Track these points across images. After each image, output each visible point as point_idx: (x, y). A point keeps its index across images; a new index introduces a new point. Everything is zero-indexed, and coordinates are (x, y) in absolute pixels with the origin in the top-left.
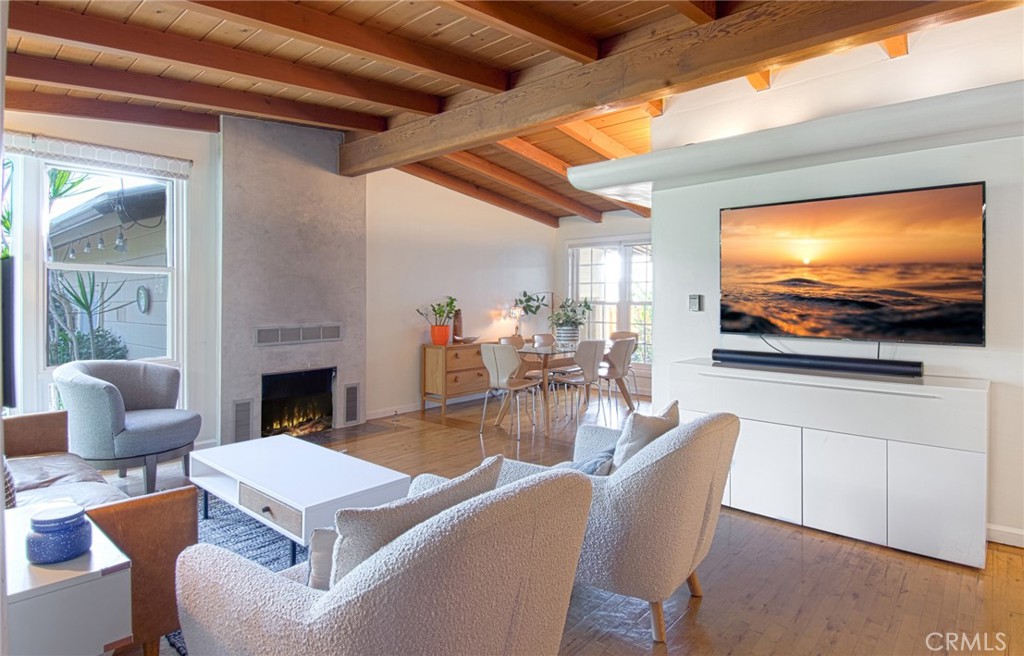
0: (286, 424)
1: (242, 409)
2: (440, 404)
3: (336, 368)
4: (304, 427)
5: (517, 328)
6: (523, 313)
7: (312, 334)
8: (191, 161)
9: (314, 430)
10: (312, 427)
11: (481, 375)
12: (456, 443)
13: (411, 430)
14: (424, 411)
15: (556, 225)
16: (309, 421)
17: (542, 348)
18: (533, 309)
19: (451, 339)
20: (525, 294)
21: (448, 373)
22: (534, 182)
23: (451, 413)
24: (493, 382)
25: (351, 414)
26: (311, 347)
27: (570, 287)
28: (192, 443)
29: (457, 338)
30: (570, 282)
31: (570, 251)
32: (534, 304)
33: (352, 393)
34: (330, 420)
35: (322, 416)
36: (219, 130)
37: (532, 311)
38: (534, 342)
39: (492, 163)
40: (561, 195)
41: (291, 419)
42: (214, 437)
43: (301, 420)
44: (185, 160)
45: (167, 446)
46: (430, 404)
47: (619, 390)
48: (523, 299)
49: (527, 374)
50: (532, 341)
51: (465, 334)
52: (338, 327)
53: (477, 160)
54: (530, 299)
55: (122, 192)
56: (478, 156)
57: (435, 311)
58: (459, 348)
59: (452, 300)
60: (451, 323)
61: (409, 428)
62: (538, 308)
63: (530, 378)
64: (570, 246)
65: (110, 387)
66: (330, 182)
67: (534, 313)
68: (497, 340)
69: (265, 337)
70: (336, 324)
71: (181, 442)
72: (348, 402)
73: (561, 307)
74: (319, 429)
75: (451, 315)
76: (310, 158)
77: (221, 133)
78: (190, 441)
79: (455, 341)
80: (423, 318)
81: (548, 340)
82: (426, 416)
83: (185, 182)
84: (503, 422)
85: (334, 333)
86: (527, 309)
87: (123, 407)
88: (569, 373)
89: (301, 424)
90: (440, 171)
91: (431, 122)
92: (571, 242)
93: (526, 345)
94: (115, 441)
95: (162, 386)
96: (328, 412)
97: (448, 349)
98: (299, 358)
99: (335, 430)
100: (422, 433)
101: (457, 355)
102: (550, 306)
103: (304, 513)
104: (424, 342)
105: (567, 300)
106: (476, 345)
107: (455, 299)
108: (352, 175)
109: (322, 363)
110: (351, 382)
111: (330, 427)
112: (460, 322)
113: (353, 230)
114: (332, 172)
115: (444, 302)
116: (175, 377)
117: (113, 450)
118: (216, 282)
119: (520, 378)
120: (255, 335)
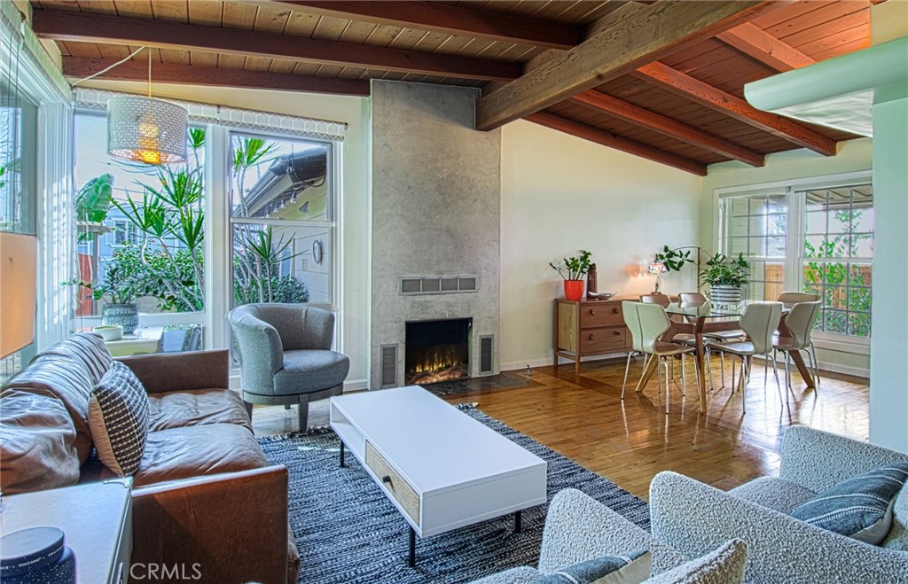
0: (427, 368)
1: (388, 352)
2: (574, 361)
3: (471, 318)
4: (443, 373)
5: (657, 285)
6: (664, 269)
7: (450, 285)
8: (346, 124)
9: (452, 376)
10: (450, 373)
11: (618, 334)
12: (593, 408)
13: (544, 387)
14: (556, 367)
15: (704, 173)
16: (447, 367)
17: (690, 308)
18: (676, 265)
19: (585, 295)
20: (666, 249)
21: (581, 330)
22: (682, 123)
23: (585, 372)
24: (637, 344)
25: (486, 364)
26: (449, 298)
27: (720, 241)
28: (342, 383)
29: (591, 293)
30: (720, 236)
31: (721, 201)
32: (676, 259)
33: (487, 343)
34: (466, 368)
35: (459, 363)
36: (369, 94)
37: (674, 267)
38: (681, 302)
39: (633, 104)
40: (714, 136)
41: (431, 364)
42: (366, 377)
43: (440, 365)
44: (341, 123)
45: (317, 386)
46: (563, 361)
47: (792, 362)
48: (664, 254)
49: (675, 338)
50: (678, 299)
51: (600, 291)
52: (474, 279)
53: (617, 102)
54: (672, 254)
55: (292, 156)
56: (618, 98)
57: (567, 264)
58: (594, 304)
59: (586, 255)
60: (585, 278)
61: (541, 384)
62: (681, 264)
63: (679, 342)
64: (721, 196)
65: (270, 329)
66: (467, 138)
67: (678, 269)
68: (638, 298)
69: (409, 286)
70: (472, 276)
71: (330, 383)
72: (482, 352)
73: (710, 263)
74: (457, 376)
75: (585, 270)
76: (450, 114)
77: (371, 96)
78: (339, 382)
79: (589, 297)
80: (556, 272)
81: (698, 299)
82: (559, 372)
83: (342, 143)
84: (646, 388)
85: (470, 284)
86: (669, 265)
87: (282, 348)
88: (725, 338)
89: (440, 370)
90: (576, 121)
91: (569, 56)
92: (723, 191)
93: (671, 304)
94: (274, 379)
95: (320, 329)
96: (465, 360)
97: (582, 305)
98: (440, 307)
99: (471, 379)
100: (555, 392)
101: (591, 311)
102: (696, 262)
103: (421, 498)
104: (557, 297)
105: (717, 256)
106: (613, 302)
107: (589, 254)
108: (487, 129)
109: (461, 314)
110: (487, 333)
111: (467, 375)
112: (594, 277)
113: (488, 184)
114: (469, 127)
115: (577, 256)
116: (330, 321)
117: (273, 386)
118: (367, 235)
119: (667, 342)
120: (399, 284)
